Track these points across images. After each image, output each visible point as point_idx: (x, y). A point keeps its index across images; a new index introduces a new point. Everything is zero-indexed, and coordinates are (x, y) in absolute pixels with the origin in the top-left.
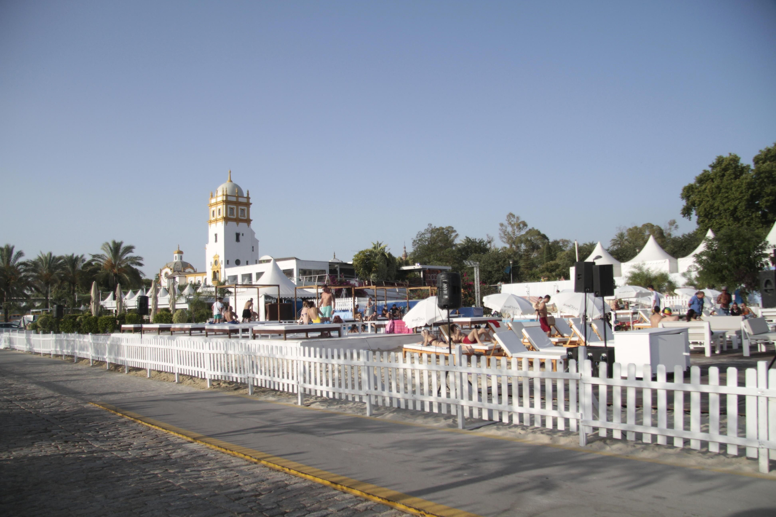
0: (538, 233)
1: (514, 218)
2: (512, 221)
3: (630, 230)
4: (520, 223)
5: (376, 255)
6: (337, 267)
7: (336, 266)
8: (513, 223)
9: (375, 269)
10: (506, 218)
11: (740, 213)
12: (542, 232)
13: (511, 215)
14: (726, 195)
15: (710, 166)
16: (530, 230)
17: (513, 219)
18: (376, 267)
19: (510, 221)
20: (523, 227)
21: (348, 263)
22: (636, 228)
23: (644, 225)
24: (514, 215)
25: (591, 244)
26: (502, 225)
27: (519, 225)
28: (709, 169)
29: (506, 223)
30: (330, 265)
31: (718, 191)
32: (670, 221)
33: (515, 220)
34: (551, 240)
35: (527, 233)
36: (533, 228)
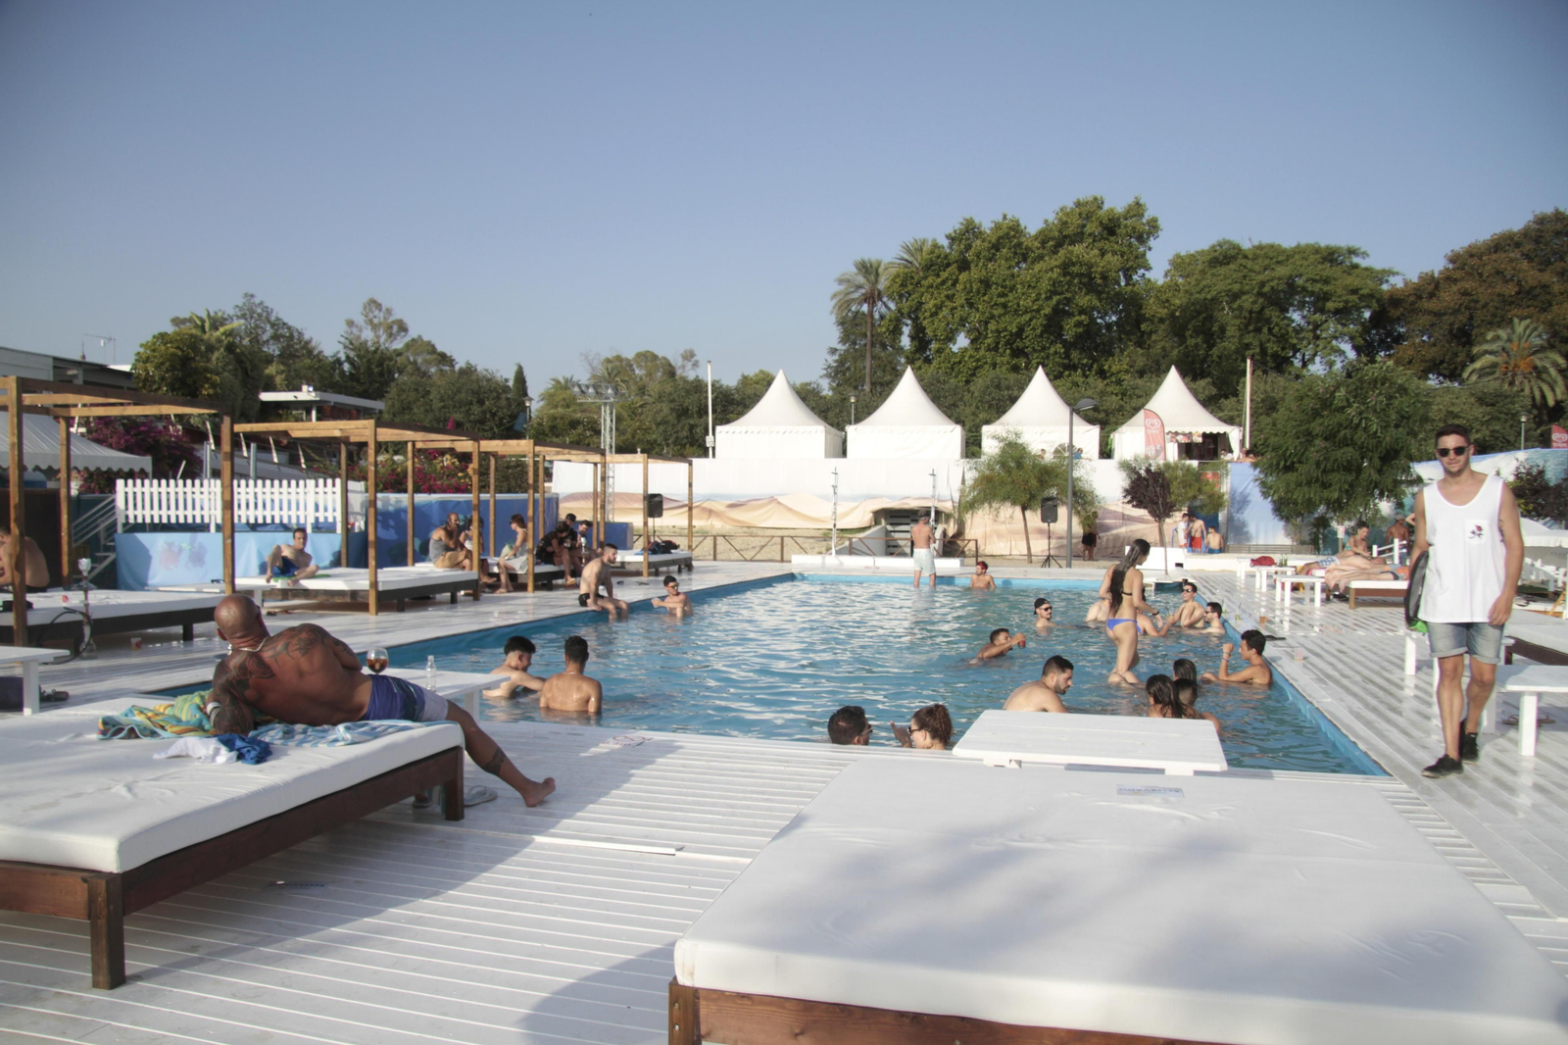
0: (431, 349)
1: (380, 310)
2: (375, 317)
3: (608, 361)
4: (393, 322)
5: (211, 349)
6: (75, 376)
7: (70, 373)
8: (376, 321)
9: (211, 391)
10: (361, 309)
11: (1030, 341)
12: (440, 348)
13: (372, 304)
14: (1003, 300)
15: (948, 237)
16: (413, 340)
17: (376, 313)
18: (214, 386)
19: (371, 315)
20: (398, 332)
21: (112, 367)
22: (619, 358)
23: (640, 355)
24: (380, 305)
25: (567, 381)
26: (350, 323)
27: (391, 328)
28: (945, 243)
29: (360, 320)
30: (55, 367)
31: (982, 292)
32: (685, 351)
33: (382, 315)
34: (460, 364)
35: (408, 346)
36: (420, 337)
